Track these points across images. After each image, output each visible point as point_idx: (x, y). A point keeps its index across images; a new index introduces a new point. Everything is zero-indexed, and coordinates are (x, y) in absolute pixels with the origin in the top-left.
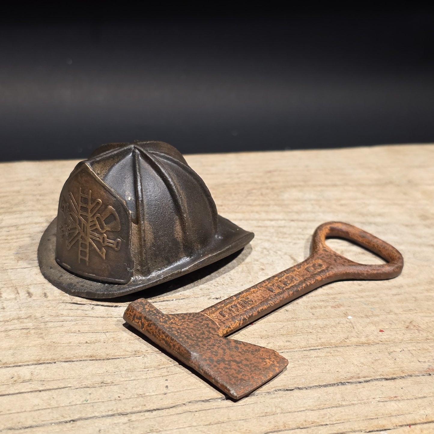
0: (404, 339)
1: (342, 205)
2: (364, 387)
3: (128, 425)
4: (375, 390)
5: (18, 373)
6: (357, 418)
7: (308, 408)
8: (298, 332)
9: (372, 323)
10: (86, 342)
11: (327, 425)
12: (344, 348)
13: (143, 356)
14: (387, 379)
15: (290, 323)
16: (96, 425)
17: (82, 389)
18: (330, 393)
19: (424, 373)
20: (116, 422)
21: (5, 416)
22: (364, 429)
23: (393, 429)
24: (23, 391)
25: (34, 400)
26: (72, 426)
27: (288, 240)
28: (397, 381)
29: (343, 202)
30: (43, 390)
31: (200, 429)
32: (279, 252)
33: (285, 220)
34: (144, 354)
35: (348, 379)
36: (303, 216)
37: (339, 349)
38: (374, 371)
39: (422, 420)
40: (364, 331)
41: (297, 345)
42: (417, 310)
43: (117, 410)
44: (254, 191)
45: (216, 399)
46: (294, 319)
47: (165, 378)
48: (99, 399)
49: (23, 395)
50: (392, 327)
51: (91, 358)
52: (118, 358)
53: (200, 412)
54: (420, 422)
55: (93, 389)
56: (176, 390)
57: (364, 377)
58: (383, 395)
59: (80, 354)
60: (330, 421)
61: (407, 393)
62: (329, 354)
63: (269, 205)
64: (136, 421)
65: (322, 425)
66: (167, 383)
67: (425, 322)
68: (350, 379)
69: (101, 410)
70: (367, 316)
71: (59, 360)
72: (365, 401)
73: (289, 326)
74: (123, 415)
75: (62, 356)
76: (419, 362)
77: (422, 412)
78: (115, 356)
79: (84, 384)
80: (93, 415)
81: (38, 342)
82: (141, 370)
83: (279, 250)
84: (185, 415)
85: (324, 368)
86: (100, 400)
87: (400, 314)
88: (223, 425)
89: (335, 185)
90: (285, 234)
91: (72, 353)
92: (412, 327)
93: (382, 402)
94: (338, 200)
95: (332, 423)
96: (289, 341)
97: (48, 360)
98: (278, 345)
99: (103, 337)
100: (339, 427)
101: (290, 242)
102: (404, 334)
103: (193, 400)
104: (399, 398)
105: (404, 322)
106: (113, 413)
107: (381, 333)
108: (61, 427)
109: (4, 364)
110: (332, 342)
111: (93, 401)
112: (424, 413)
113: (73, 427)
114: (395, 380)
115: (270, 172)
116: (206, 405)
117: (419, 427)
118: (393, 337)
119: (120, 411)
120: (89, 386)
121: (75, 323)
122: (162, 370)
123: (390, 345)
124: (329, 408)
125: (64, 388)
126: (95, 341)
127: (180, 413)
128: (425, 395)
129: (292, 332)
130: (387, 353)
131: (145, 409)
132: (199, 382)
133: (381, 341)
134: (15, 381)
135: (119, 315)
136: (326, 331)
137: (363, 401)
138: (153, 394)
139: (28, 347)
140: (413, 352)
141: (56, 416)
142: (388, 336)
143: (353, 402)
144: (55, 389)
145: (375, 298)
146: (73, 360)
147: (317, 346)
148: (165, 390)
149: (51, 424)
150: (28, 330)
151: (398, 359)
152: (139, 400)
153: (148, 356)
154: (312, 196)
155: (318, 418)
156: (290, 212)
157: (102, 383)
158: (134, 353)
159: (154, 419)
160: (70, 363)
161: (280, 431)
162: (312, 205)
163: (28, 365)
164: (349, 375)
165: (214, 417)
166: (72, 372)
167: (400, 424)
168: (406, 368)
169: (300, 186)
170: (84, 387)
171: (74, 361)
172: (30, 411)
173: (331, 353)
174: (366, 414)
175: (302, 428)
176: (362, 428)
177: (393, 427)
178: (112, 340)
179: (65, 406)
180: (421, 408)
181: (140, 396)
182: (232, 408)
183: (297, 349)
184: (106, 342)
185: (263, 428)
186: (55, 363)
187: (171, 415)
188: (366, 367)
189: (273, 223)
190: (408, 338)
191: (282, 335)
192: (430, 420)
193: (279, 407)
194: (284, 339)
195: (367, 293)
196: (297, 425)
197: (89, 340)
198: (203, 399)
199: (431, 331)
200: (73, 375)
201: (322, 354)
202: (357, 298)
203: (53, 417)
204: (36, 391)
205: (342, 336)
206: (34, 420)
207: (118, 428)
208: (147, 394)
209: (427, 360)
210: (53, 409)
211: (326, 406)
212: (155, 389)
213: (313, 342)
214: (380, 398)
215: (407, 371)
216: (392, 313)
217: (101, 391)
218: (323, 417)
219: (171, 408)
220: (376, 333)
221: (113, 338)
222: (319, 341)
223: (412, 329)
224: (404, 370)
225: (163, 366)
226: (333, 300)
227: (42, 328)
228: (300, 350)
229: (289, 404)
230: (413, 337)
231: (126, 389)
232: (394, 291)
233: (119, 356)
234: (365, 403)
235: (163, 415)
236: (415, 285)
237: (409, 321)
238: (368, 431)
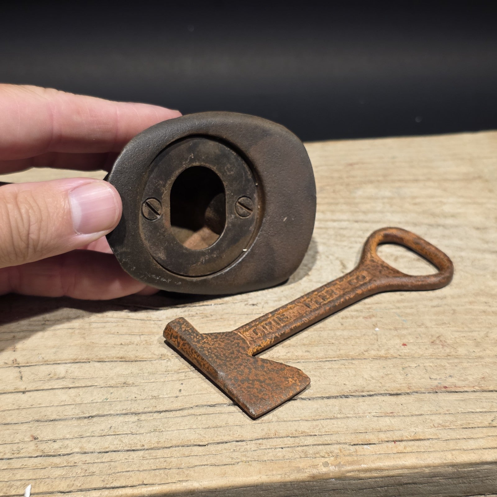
0: (424, 355)
1: (415, 204)
2: (364, 401)
3: (136, 423)
4: (375, 404)
5: (55, 371)
6: (346, 431)
7: (303, 418)
8: (320, 343)
9: (398, 336)
10: (121, 344)
11: (315, 435)
12: (360, 360)
13: (167, 360)
14: (391, 395)
15: (316, 332)
16: (109, 422)
17: (106, 389)
18: (329, 405)
19: (430, 390)
20: (127, 420)
21: (36, 409)
22: (349, 442)
23: (378, 444)
24: (55, 387)
25: (63, 396)
26: (88, 421)
27: (345, 243)
28: (400, 397)
29: (418, 200)
30: (73, 388)
31: (197, 432)
32: (331, 257)
33: (348, 221)
34: (169, 357)
35: (352, 392)
36: (370, 216)
37: (354, 362)
38: (380, 385)
39: (409, 437)
40: (386, 344)
41: (315, 355)
42: (450, 324)
43: (130, 409)
44: (328, 188)
45: (222, 404)
46: (321, 329)
47: (181, 382)
48: (117, 398)
49: (54, 391)
50: (417, 341)
51: (121, 360)
52: (145, 361)
53: (203, 416)
54: (406, 439)
55: (115, 389)
56: (187, 394)
57: (368, 391)
58: (380, 410)
59: (113, 355)
60: (319, 432)
61: (405, 409)
62: (343, 366)
63: (337, 204)
64: (144, 420)
65: (311, 436)
66: (181, 387)
67: (453, 337)
68: (354, 392)
69: (117, 408)
70: (396, 329)
71: (93, 360)
72: (361, 415)
73: (313, 336)
74: (135, 414)
75: (97, 356)
76: (430, 378)
77: (413, 429)
78: (143, 358)
79: (109, 383)
80: (109, 413)
81: (79, 342)
82: (162, 373)
83: (332, 255)
84: (188, 418)
85: (332, 380)
86: (118, 400)
87: (432, 327)
88: (219, 429)
89: (416, 181)
90: (344, 236)
91: (106, 353)
92: (438, 342)
93: (377, 417)
94: (414, 198)
95: (320, 434)
96: (308, 351)
97: (83, 359)
98: (296, 354)
99: (137, 339)
100: (326, 438)
101: (345, 246)
102: (426, 349)
103: (200, 404)
104: (395, 414)
105: (432, 336)
106: (127, 412)
107: (403, 347)
108: (79, 422)
109: (45, 361)
110: (350, 354)
111: (112, 400)
112: (414, 431)
113: (89, 423)
114: (398, 396)
115: (351, 165)
116: (211, 410)
117: (404, 443)
118: (413, 352)
119: (133, 410)
120: (112, 385)
121: (116, 324)
122: (181, 375)
123: (408, 360)
124: (323, 419)
125: (91, 386)
126: (129, 343)
127: (185, 416)
128: (423, 413)
129: (315, 342)
130: (401, 368)
131: (155, 410)
132: (211, 388)
133: (400, 356)
134: (51, 378)
135: (158, 318)
136: (349, 342)
137: (358, 415)
138: (167, 396)
139: (70, 346)
140: (429, 369)
141: (77, 411)
142: (408, 351)
143: (349, 415)
144: (83, 387)
145: (412, 310)
146: (105, 360)
147: (334, 358)
148: (178, 394)
149: (73, 418)
150: (74, 330)
151: (409, 375)
152: (152, 401)
153: (172, 359)
154: (387, 193)
155: (309, 429)
156: (356, 212)
157: (125, 383)
158: (160, 356)
159: (160, 420)
160: (102, 363)
161: (270, 438)
162: (384, 203)
163: (66, 363)
164: (355, 388)
165: (213, 421)
166: (101, 372)
167: (386, 440)
168: (414, 384)
169: (378, 181)
170: (109, 387)
171: (105, 362)
172: (57, 406)
173: (345, 365)
174: (356, 428)
175: (291, 437)
176: (347, 441)
177: (378, 442)
178: (144, 342)
179: (87, 403)
180: (413, 426)
181: (154, 397)
182: (233, 414)
183: (313, 360)
184: (138, 345)
185: (255, 434)
186: (89, 362)
187: (176, 417)
188: (374, 381)
189: (335, 224)
190: (428, 353)
191: (304, 345)
192: (417, 438)
193: (277, 416)
194: (304, 349)
195: (406, 304)
196: (287, 433)
197: (124, 342)
198: (209, 403)
199: (455, 347)
200: (101, 375)
201: (335, 366)
202: (392, 309)
203: (75, 413)
204: (66, 388)
205: (363, 348)
206: (59, 414)
207: (127, 426)
208: (161, 396)
209: (438, 377)
210: (77, 405)
211: (321, 417)
212: (169, 392)
213: (331, 353)
214: (376, 412)
215: (414, 388)
216: (423, 326)
217: (121, 391)
218: (314, 428)
219: (179, 410)
220: (397, 347)
221: (146, 340)
222: (338, 353)
223: (436, 344)
224: (411, 386)
225: (183, 371)
226: (367, 310)
227: (87, 328)
228: (316, 360)
229: (287, 414)
230: (435, 352)
231: (144, 390)
232: (435, 303)
233: (146, 358)
234: (360, 417)
235: (170, 416)
236: (459, 296)
237: (438, 335)
238: (352, 444)
